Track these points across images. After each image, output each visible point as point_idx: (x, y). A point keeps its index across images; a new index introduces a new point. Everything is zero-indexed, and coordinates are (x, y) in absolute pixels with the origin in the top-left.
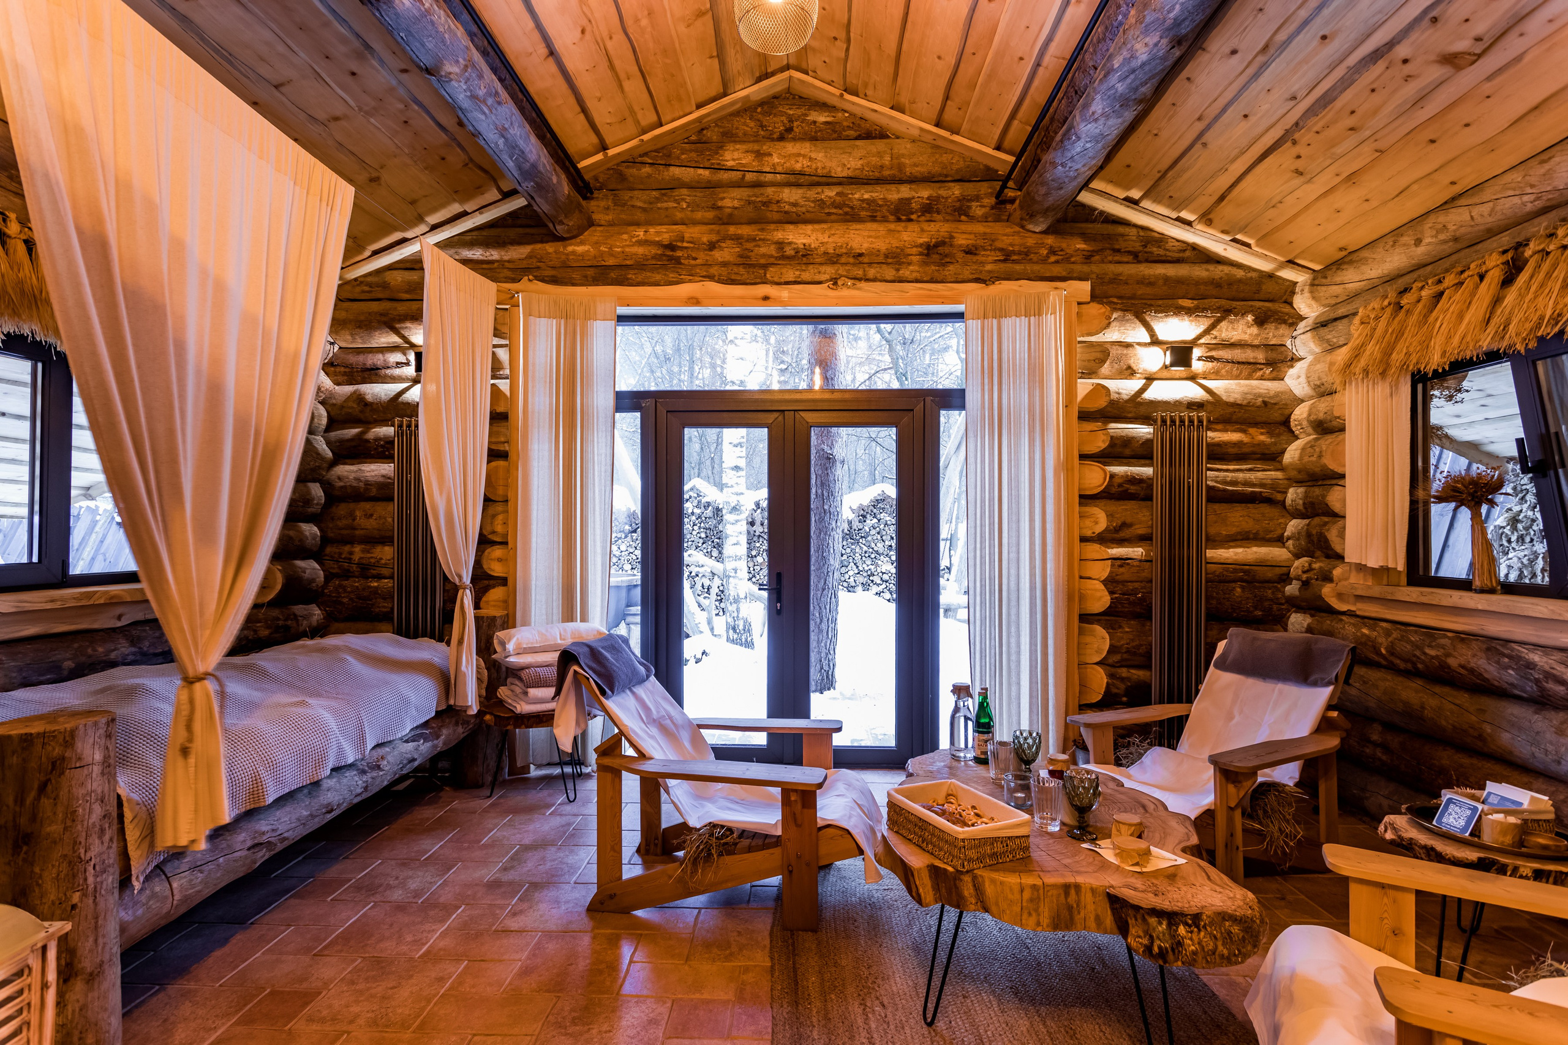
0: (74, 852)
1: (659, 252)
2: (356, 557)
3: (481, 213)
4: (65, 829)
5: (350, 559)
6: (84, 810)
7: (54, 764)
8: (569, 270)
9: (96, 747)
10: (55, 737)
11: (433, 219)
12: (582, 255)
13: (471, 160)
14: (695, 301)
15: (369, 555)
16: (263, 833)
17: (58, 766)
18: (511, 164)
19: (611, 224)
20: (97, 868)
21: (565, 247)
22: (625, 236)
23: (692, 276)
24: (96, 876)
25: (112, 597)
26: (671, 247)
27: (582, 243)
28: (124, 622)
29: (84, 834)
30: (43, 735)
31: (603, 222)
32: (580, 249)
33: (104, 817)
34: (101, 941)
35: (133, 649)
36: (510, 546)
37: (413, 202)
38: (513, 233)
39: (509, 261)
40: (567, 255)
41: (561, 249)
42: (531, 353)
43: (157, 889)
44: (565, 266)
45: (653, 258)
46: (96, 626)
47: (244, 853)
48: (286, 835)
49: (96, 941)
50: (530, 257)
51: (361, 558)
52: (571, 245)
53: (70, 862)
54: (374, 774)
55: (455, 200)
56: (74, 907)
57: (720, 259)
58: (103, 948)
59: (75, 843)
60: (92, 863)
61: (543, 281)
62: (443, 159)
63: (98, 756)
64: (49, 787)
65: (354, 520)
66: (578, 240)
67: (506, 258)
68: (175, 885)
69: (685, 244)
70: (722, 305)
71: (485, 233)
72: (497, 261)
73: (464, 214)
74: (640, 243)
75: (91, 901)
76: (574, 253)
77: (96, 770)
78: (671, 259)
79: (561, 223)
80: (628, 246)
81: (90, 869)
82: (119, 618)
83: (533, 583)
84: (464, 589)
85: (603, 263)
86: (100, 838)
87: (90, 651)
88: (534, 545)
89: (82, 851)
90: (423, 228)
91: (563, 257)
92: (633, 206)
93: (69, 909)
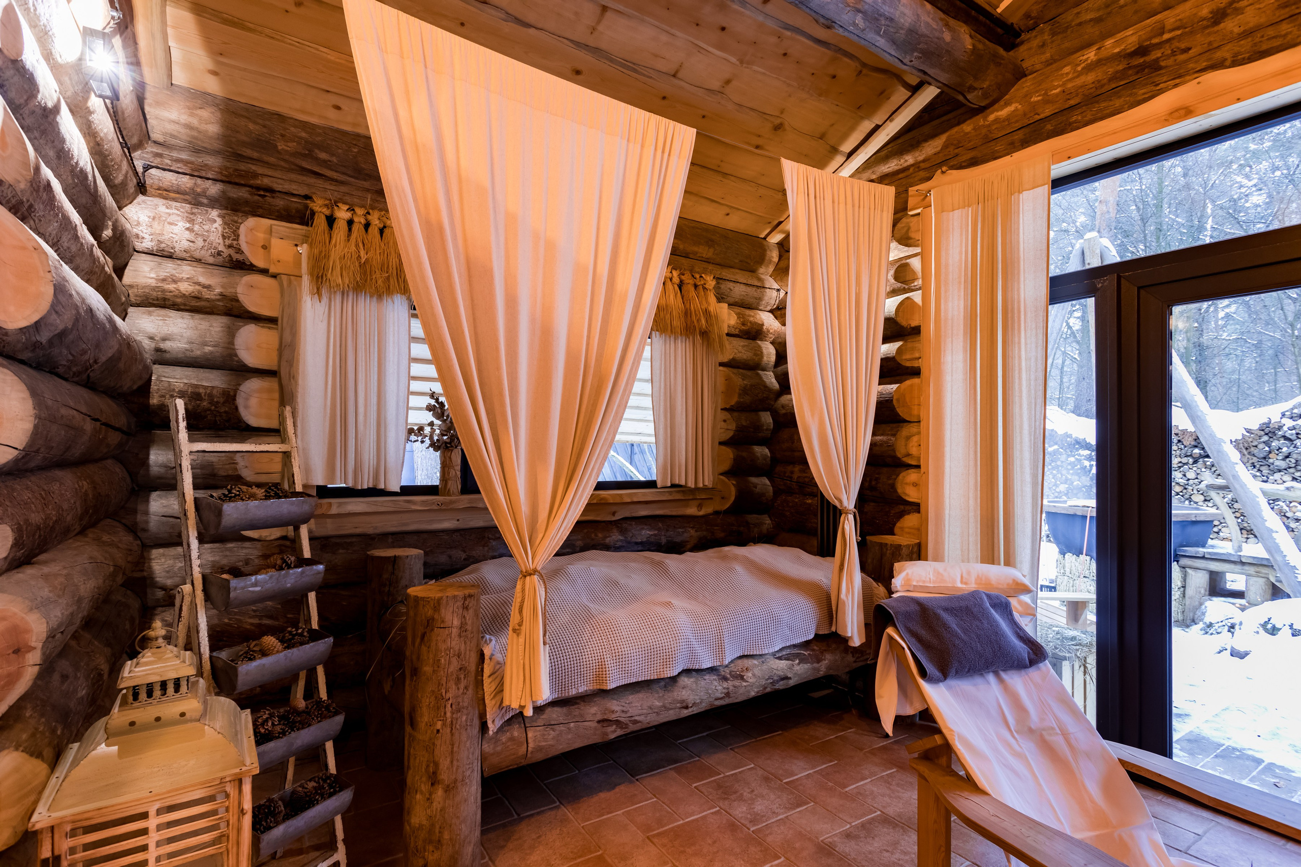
0: (439, 691)
1: (1121, 67)
2: (795, 476)
3: (891, 121)
4: (434, 671)
5: (791, 477)
6: (445, 660)
7: (428, 621)
8: (992, 143)
9: (455, 615)
10: (429, 602)
11: (847, 147)
12: (1008, 119)
13: (864, 65)
14: (1186, 112)
15: (804, 475)
16: (613, 712)
17: (430, 624)
18: (881, 42)
19: (1048, 63)
20: (453, 706)
21: (985, 119)
22: (1067, 69)
23: (1179, 76)
24: (453, 713)
25: (602, 499)
26: (1142, 51)
27: (1007, 104)
28: (617, 517)
29: (445, 678)
30: (423, 599)
31: (1038, 67)
32: (1004, 113)
33: (460, 669)
34: (455, 763)
35: (621, 538)
36: (923, 469)
37: (822, 137)
38: (926, 129)
39: (924, 161)
40: (989, 126)
41: (982, 122)
42: (943, 253)
43: (516, 734)
44: (988, 140)
45: (1110, 80)
46: (598, 519)
47: (594, 724)
48: (637, 718)
49: (452, 762)
50: (945, 146)
51: (799, 477)
52: (992, 113)
53: (436, 697)
54: (737, 683)
55: (862, 118)
56: (438, 731)
57: (1237, 30)
58: (457, 769)
59: (439, 683)
60: (450, 702)
61: (960, 167)
62: (834, 77)
63: (456, 622)
64: (426, 638)
65: (793, 443)
66: (1002, 102)
67: (921, 158)
68: (530, 735)
69: (1166, 36)
70: (1239, 100)
71: (900, 141)
72: (912, 165)
73: (877, 128)
74: (1090, 68)
75: (449, 730)
76: (996, 120)
77: (455, 631)
78: (1141, 69)
79: (972, 89)
80: (1070, 80)
81: (449, 706)
82: (614, 514)
83: (947, 512)
84: (846, 513)
85: (1037, 117)
86: (456, 684)
87: (593, 535)
88: (947, 470)
89: (444, 691)
90: (840, 159)
91: (984, 131)
92: (1080, 24)
93: (435, 732)
